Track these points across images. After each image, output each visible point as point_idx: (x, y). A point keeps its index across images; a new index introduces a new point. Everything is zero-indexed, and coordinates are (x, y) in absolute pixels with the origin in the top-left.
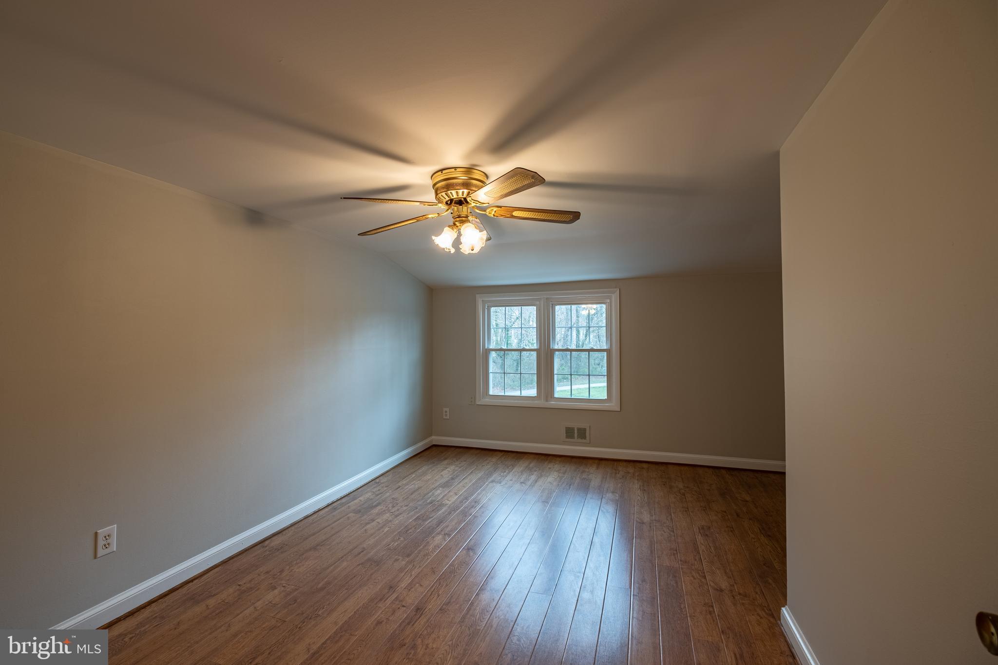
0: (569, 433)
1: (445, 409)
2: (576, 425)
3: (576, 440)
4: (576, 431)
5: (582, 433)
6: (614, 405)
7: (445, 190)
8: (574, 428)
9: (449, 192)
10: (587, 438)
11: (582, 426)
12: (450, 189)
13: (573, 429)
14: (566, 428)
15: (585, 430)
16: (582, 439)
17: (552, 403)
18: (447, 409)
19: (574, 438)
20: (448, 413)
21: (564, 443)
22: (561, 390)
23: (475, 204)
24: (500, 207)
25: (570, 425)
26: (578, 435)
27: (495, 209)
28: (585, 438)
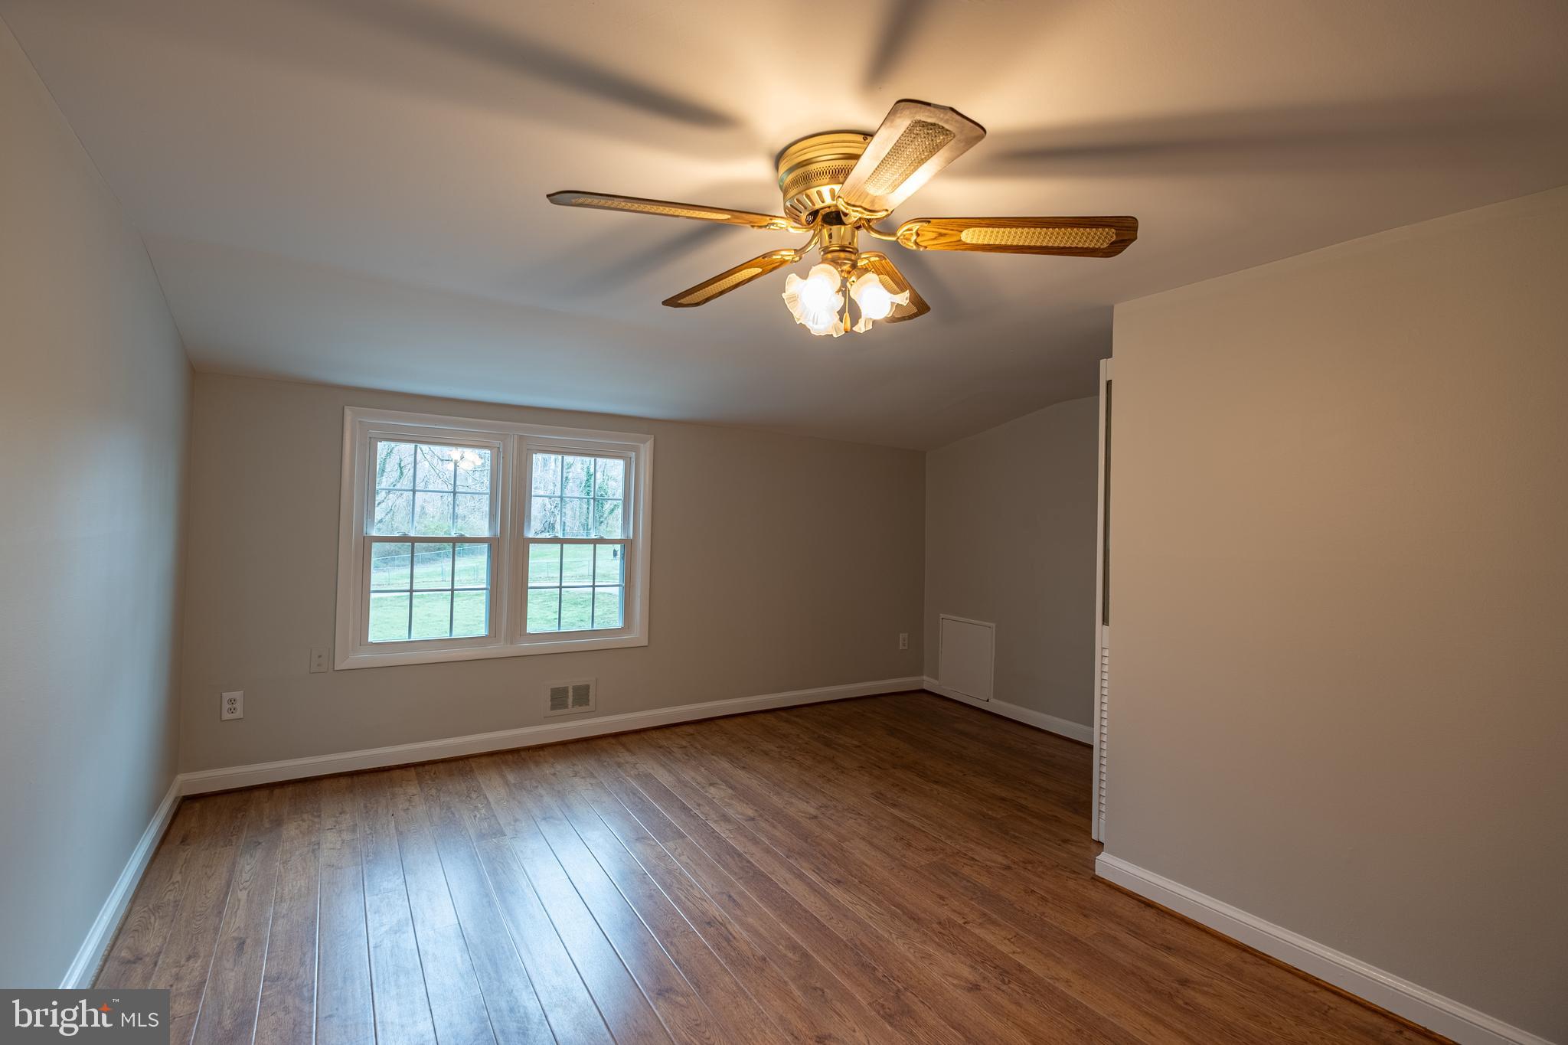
0: (558, 698)
1: (227, 696)
2: (569, 681)
3: (570, 710)
4: (571, 694)
5: (582, 695)
6: (638, 635)
7: (801, 188)
8: (567, 688)
9: (814, 190)
10: (590, 703)
11: (581, 681)
12: (814, 183)
13: (565, 690)
14: (552, 689)
15: (587, 687)
16: (580, 706)
17: (524, 647)
18: (238, 695)
19: (566, 707)
20: (239, 705)
21: (548, 720)
22: (540, 618)
23: (859, 215)
24: (927, 221)
25: (559, 683)
26: (573, 700)
27: (916, 227)
28: (587, 703)
